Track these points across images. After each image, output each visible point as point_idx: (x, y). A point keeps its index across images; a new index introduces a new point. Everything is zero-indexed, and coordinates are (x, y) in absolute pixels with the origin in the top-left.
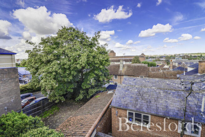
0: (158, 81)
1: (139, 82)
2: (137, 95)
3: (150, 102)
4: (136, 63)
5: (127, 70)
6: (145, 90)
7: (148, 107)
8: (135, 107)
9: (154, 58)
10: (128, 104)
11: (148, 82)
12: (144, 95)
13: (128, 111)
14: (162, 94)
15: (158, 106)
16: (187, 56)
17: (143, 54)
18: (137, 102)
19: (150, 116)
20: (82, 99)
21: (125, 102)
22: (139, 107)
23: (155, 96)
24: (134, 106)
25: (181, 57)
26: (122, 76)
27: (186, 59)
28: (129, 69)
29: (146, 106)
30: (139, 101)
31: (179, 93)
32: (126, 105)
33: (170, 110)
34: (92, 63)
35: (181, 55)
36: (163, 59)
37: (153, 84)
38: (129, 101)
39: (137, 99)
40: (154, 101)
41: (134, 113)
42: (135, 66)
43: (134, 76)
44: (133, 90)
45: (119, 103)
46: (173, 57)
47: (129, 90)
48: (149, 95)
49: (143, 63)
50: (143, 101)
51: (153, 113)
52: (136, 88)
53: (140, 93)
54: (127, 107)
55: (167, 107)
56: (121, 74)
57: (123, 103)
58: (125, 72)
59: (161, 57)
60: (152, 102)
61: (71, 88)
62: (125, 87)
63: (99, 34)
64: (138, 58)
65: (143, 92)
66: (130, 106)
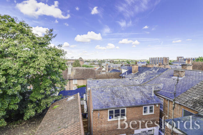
0: (116, 81)
1: (102, 83)
2: (111, 94)
3: (123, 97)
4: (77, 66)
5: (76, 74)
6: (116, 89)
7: (124, 102)
8: (115, 104)
9: (88, 62)
10: (108, 103)
11: (109, 82)
12: (117, 93)
13: (109, 110)
14: (128, 90)
15: (129, 99)
16: (112, 61)
17: (81, 58)
18: (114, 100)
19: (126, 109)
20: (34, 115)
21: (105, 102)
22: (118, 104)
23: (124, 92)
24: (113, 105)
25: (108, 61)
26: (71, 81)
27: (112, 63)
28: (78, 73)
29: (122, 102)
30: (115, 98)
31: (137, 87)
32: (107, 105)
33: (137, 100)
34: (50, 66)
35: (108, 60)
36: (96, 63)
37: (113, 84)
38: (108, 101)
39: (113, 97)
40: (125, 96)
41: (114, 110)
42: (83, 70)
43: (83, 79)
44: (107, 91)
45: (100, 104)
46: (103, 61)
47: (103, 91)
48: (120, 92)
49: (83, 66)
50: (118, 98)
51: (129, 105)
52: (109, 88)
53: (113, 92)
54: (108, 106)
55: (134, 98)
56: (71, 79)
57: (104, 104)
58: (74, 76)
59: (94, 61)
60: (124, 97)
61: (14, 104)
62: (99, 89)
63: (52, 33)
64: (79, 61)
65: (115, 91)
66: (110, 105)
